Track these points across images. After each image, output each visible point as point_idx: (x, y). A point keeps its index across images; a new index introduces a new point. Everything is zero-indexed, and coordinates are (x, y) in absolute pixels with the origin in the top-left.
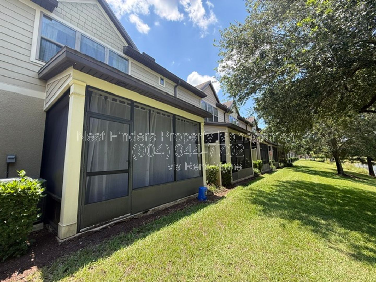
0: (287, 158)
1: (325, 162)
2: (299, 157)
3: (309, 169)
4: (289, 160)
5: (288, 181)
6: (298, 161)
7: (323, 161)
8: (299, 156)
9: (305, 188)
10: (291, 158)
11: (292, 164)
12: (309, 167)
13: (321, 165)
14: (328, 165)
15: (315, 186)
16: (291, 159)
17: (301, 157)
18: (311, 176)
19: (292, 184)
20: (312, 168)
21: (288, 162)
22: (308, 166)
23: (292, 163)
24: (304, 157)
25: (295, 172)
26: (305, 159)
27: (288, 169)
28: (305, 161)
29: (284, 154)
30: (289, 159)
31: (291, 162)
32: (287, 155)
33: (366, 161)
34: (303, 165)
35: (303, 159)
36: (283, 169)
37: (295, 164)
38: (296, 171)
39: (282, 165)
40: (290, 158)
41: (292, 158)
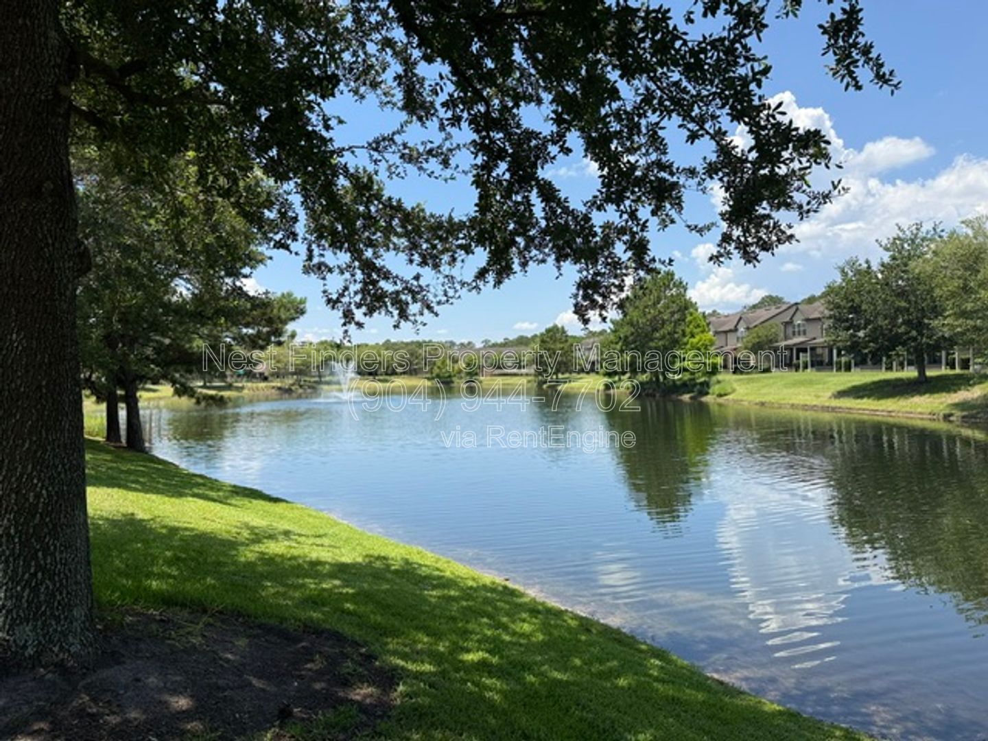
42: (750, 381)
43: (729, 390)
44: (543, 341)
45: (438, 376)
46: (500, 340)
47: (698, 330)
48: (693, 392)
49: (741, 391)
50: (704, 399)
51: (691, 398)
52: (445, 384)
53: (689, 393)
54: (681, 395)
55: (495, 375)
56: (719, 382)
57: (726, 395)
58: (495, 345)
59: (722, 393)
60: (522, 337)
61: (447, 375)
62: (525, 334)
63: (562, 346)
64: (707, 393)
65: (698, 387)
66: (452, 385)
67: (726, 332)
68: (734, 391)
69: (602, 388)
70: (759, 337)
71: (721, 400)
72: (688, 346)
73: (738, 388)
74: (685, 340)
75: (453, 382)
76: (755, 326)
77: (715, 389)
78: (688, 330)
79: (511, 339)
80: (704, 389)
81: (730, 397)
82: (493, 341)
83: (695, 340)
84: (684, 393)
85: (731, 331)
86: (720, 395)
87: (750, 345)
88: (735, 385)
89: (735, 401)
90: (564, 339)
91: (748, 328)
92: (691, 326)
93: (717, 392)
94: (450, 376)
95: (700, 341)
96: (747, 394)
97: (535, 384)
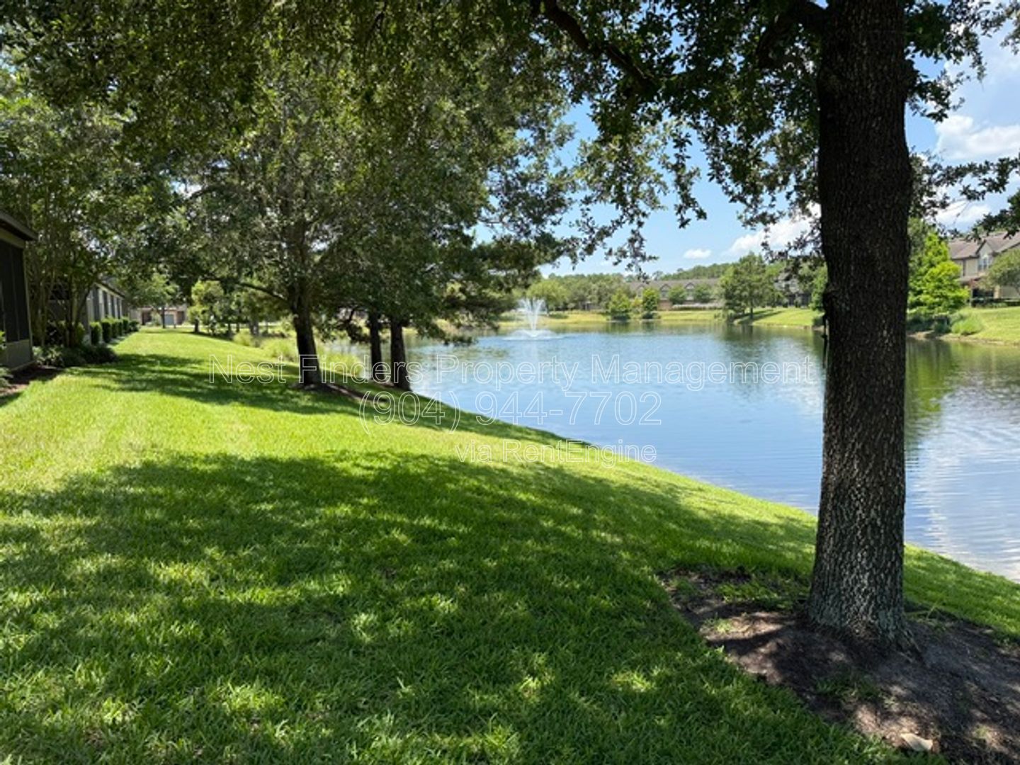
0: (82, 315)
1: (237, 337)
2: (139, 320)
3: (187, 369)
4: (94, 332)
5: (82, 479)
6: (134, 335)
7: (227, 336)
8: (137, 315)
9: (206, 536)
10: (104, 320)
11: (109, 352)
12: (184, 362)
13: (226, 348)
14: (246, 348)
15: (255, 494)
16: (105, 326)
17: (147, 318)
18: (208, 407)
19: (113, 505)
20: (199, 362)
21: (87, 339)
22: (181, 353)
23: (109, 346)
24: (158, 317)
25: (128, 395)
26: (160, 328)
27: (87, 380)
28: (163, 336)
29: (69, 296)
30: (93, 324)
31: (101, 342)
32: (84, 303)
33: (366, 331)
34: (160, 352)
35: (155, 328)
36: (59, 379)
37: (122, 347)
38: (132, 385)
39: (54, 354)
40: (97, 319)
41: (111, 320)
42: (999, 316)
43: (977, 328)
44: (736, 272)
45: (614, 311)
46: (674, 272)
47: (939, 258)
48: (929, 329)
49: (992, 328)
50: (945, 338)
51: (927, 336)
52: (620, 320)
53: (923, 330)
54: (914, 333)
55: (675, 310)
56: (962, 318)
57: (973, 333)
58: (667, 277)
59: (969, 331)
60: (699, 268)
61: (624, 309)
62: (702, 264)
63: (758, 277)
64: (948, 331)
65: (936, 323)
66: (628, 321)
67: (964, 260)
68: (983, 328)
69: (810, 324)
70: (1010, 265)
71: (968, 339)
72: (927, 277)
73: (986, 325)
74: (922, 270)
75: (629, 318)
76: (1004, 251)
77: (960, 326)
78: (926, 258)
79: (686, 269)
80: (943, 326)
81: (980, 335)
82: (665, 273)
83: (934, 270)
84: (917, 331)
85: (971, 258)
86: (966, 334)
87: (998, 275)
88: (984, 322)
89: (986, 341)
90: (761, 269)
91: (994, 255)
92: (930, 254)
93: (962, 330)
94: (626, 311)
95: (942, 270)
96: (1000, 332)
97: (724, 320)
